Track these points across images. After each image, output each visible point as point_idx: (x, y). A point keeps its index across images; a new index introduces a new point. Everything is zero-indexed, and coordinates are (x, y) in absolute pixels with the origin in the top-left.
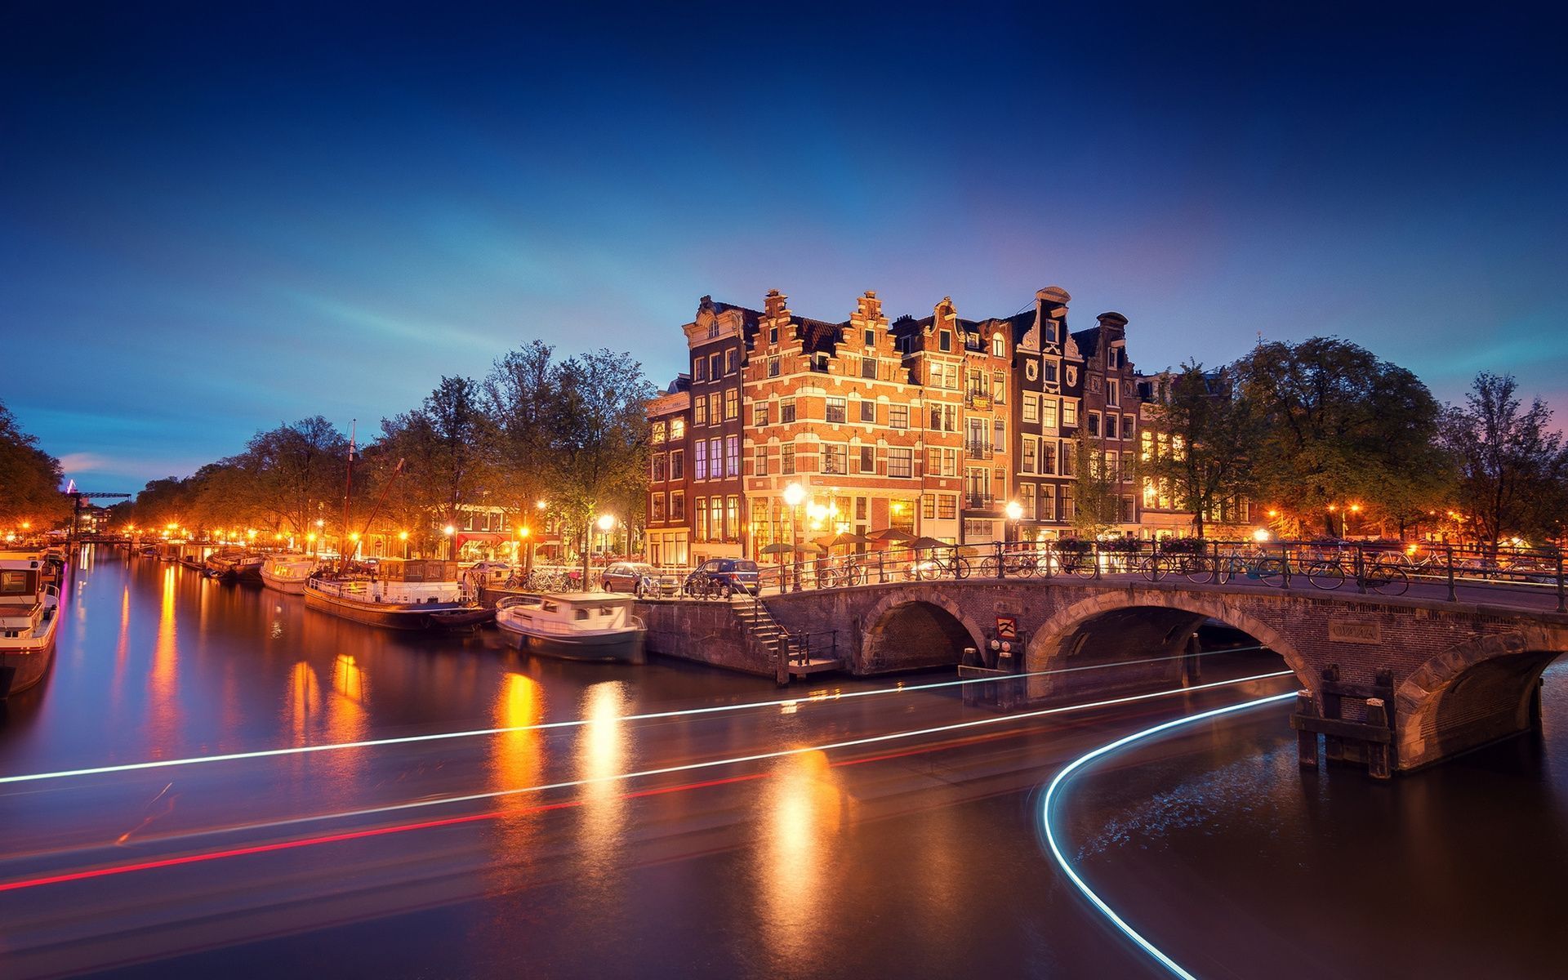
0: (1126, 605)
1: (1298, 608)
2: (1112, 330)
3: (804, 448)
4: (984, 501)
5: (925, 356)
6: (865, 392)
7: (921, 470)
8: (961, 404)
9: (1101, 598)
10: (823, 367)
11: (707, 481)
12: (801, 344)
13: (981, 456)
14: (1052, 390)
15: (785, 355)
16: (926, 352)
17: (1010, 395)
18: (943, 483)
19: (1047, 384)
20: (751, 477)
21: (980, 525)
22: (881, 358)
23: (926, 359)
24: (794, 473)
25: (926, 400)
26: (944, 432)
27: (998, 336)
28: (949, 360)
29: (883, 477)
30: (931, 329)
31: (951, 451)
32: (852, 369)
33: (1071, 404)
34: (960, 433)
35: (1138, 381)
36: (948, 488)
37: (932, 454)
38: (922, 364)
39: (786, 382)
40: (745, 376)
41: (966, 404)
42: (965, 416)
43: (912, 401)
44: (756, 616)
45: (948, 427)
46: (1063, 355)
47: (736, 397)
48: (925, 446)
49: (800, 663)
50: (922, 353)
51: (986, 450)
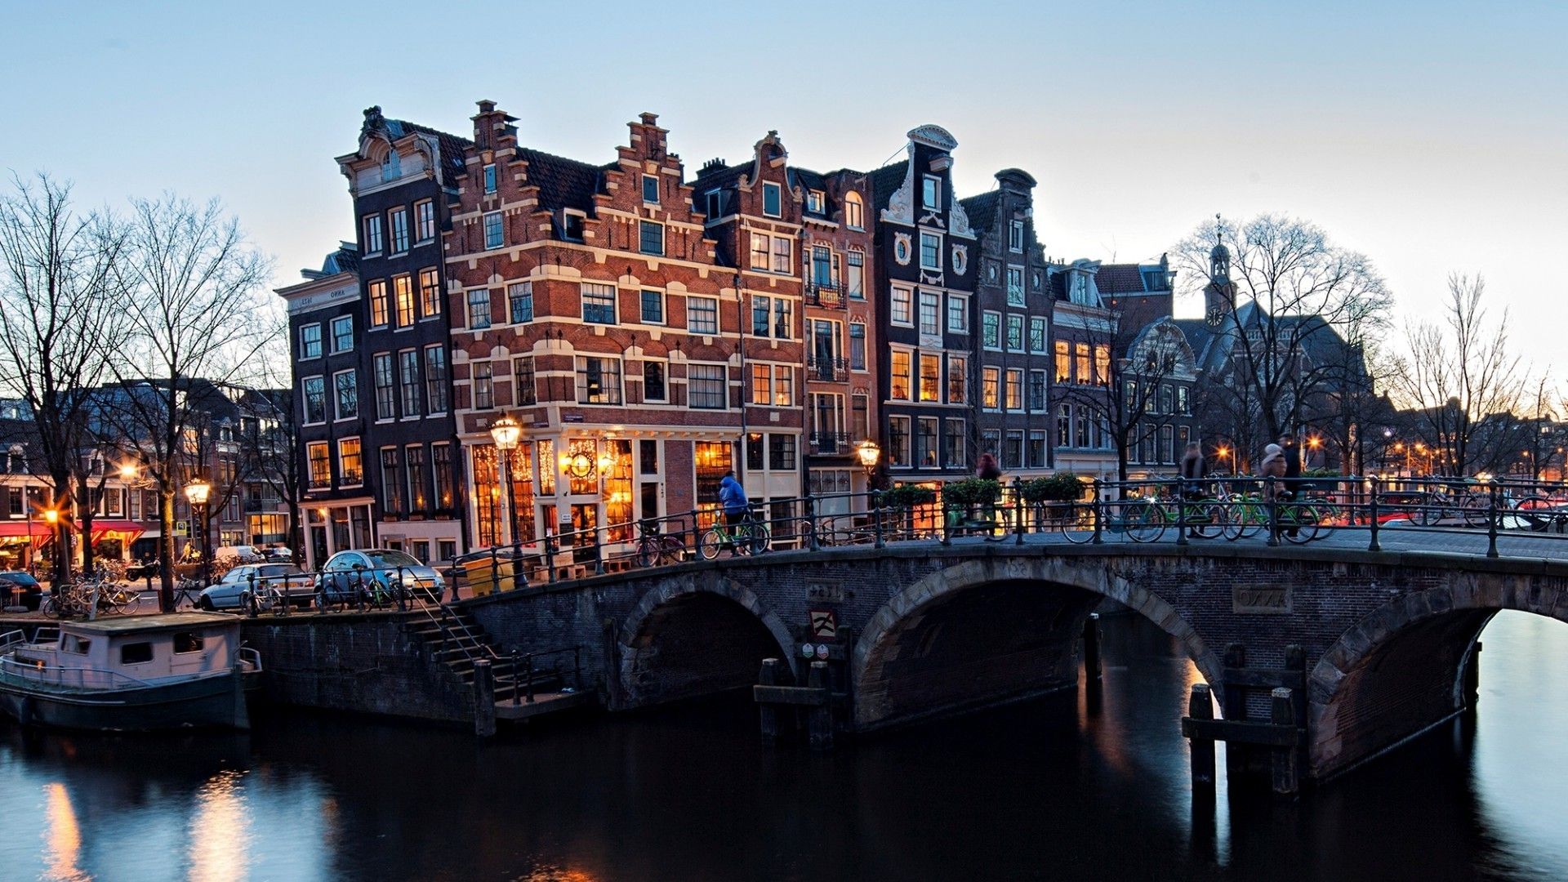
0: (982, 579)
1: (1197, 571)
2: (1015, 194)
3: (548, 362)
4: (838, 442)
5: (741, 221)
6: (647, 276)
7: (740, 398)
8: (798, 298)
9: (951, 572)
10: (576, 231)
11: (397, 421)
12: (535, 193)
13: (832, 375)
14: (932, 280)
15: (510, 211)
16: (743, 215)
17: (873, 286)
18: (775, 417)
19: (925, 271)
20: (466, 411)
21: (832, 477)
22: (669, 222)
23: (743, 227)
24: (534, 404)
25: (745, 291)
26: (774, 341)
27: (852, 196)
28: (779, 229)
29: (681, 408)
30: (749, 180)
31: (786, 369)
32: (624, 238)
33: (958, 301)
34: (799, 341)
35: (1050, 272)
36: (782, 423)
37: (755, 373)
38: (738, 234)
39: (515, 258)
40: (447, 247)
41: (807, 298)
42: (806, 317)
43: (723, 291)
44: (446, 634)
45: (780, 332)
46: (947, 227)
47: (436, 281)
48: (746, 361)
49: (518, 702)
50: (737, 217)
51: (839, 366)
